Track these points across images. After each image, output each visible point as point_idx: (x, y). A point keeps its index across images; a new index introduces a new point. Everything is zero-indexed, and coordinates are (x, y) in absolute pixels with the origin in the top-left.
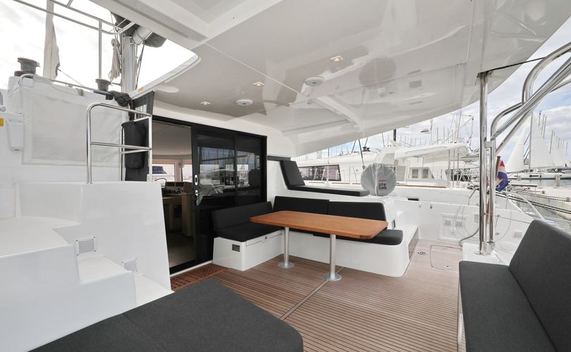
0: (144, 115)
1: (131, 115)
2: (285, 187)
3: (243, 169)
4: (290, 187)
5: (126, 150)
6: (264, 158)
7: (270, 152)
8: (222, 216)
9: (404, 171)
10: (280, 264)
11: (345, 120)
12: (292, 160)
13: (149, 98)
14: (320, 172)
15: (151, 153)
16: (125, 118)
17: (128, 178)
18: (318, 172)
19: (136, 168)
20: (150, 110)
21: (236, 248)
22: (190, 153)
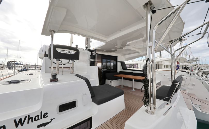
0: (94, 54)
1: (92, 54)
2: (122, 69)
3: (112, 64)
4: (123, 69)
5: (91, 60)
6: (117, 62)
7: (118, 60)
8: (107, 75)
9: (162, 66)
10: (120, 87)
11: (138, 52)
12: (124, 62)
13: (95, 50)
14: (132, 66)
15: (96, 61)
16: (90, 54)
17: (91, 65)
18: (131, 65)
19: (92, 64)
20: (95, 53)
21: (111, 82)
22: (101, 60)
